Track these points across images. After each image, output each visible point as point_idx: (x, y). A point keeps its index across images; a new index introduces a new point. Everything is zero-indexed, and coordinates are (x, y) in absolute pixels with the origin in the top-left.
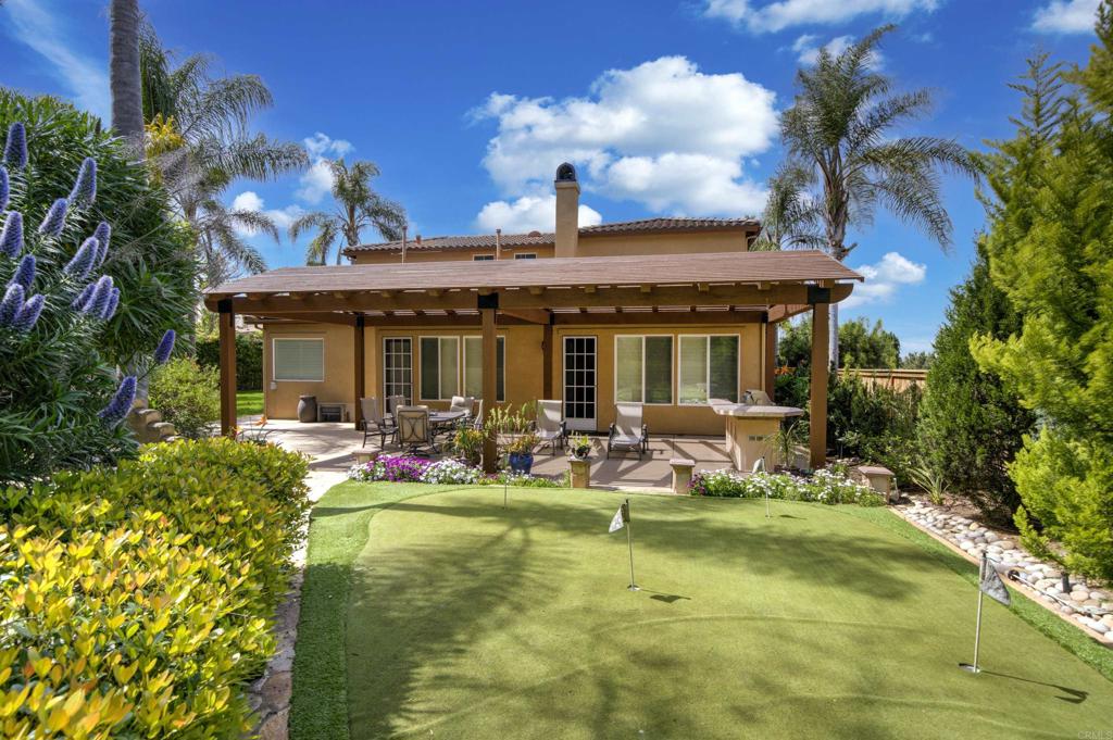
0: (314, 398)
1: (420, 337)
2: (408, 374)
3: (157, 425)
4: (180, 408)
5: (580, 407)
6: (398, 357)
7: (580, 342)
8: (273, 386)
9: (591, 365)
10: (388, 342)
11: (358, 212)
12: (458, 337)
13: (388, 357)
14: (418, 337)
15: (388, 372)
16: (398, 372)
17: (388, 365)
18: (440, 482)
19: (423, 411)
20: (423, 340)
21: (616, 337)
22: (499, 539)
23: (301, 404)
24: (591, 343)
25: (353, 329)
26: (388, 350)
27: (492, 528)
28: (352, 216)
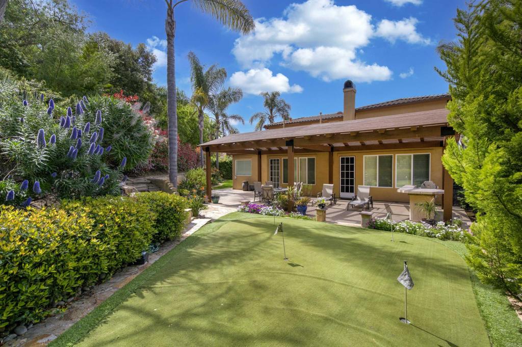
0: (247, 182)
1: (283, 158)
2: (278, 173)
3: (171, 188)
4: (197, 184)
5: (347, 188)
6: (275, 166)
7: (347, 159)
8: (235, 177)
9: (352, 168)
10: (271, 160)
11: (274, 110)
12: (297, 158)
13: (271, 166)
14: (282, 158)
15: (271, 172)
16: (275, 172)
17: (271, 169)
18: (266, 214)
19: (271, 187)
20: (284, 160)
21: (364, 156)
22: (256, 235)
23: (243, 184)
24: (352, 159)
25: (257, 156)
26: (271, 163)
27: (254, 230)
28: (271, 113)
